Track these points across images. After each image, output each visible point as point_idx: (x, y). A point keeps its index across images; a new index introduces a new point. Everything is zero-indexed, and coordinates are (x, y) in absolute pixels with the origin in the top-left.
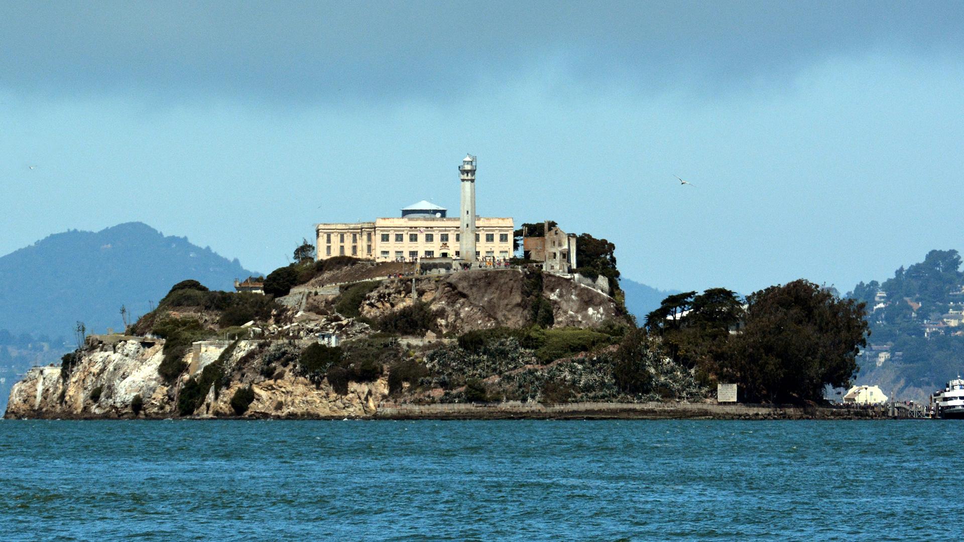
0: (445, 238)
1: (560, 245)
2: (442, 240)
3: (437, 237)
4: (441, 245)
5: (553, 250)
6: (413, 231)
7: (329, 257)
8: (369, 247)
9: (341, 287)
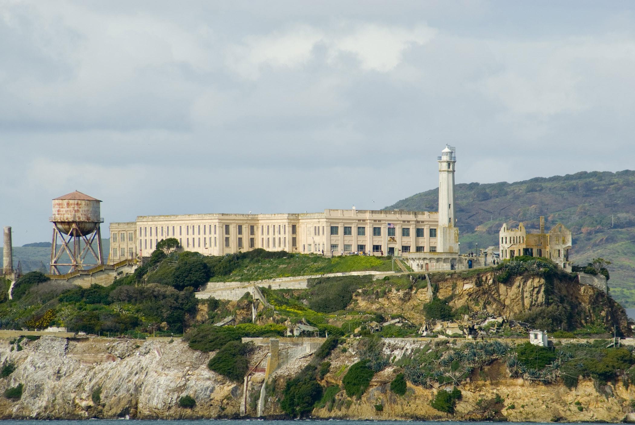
0: (391, 232)
1: (564, 242)
2: (389, 234)
3: (384, 231)
4: (389, 239)
5: (558, 247)
6: (361, 224)
7: (251, 250)
8: (294, 240)
9: (309, 280)
